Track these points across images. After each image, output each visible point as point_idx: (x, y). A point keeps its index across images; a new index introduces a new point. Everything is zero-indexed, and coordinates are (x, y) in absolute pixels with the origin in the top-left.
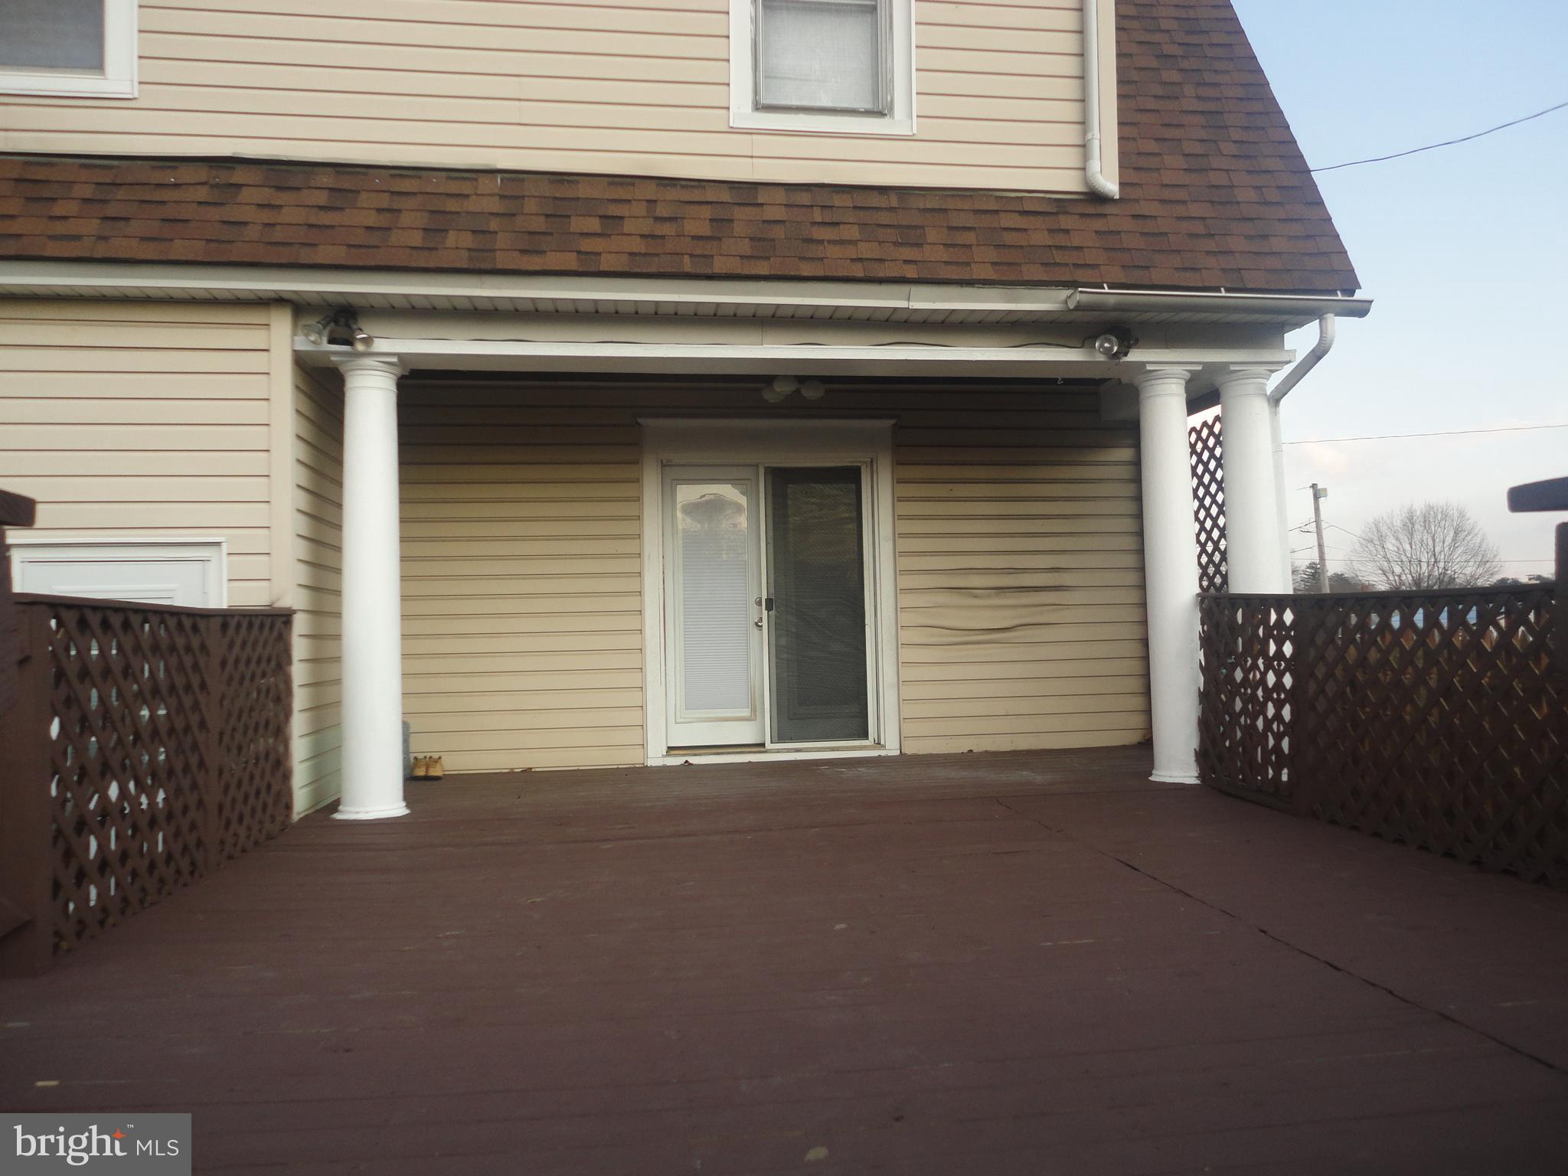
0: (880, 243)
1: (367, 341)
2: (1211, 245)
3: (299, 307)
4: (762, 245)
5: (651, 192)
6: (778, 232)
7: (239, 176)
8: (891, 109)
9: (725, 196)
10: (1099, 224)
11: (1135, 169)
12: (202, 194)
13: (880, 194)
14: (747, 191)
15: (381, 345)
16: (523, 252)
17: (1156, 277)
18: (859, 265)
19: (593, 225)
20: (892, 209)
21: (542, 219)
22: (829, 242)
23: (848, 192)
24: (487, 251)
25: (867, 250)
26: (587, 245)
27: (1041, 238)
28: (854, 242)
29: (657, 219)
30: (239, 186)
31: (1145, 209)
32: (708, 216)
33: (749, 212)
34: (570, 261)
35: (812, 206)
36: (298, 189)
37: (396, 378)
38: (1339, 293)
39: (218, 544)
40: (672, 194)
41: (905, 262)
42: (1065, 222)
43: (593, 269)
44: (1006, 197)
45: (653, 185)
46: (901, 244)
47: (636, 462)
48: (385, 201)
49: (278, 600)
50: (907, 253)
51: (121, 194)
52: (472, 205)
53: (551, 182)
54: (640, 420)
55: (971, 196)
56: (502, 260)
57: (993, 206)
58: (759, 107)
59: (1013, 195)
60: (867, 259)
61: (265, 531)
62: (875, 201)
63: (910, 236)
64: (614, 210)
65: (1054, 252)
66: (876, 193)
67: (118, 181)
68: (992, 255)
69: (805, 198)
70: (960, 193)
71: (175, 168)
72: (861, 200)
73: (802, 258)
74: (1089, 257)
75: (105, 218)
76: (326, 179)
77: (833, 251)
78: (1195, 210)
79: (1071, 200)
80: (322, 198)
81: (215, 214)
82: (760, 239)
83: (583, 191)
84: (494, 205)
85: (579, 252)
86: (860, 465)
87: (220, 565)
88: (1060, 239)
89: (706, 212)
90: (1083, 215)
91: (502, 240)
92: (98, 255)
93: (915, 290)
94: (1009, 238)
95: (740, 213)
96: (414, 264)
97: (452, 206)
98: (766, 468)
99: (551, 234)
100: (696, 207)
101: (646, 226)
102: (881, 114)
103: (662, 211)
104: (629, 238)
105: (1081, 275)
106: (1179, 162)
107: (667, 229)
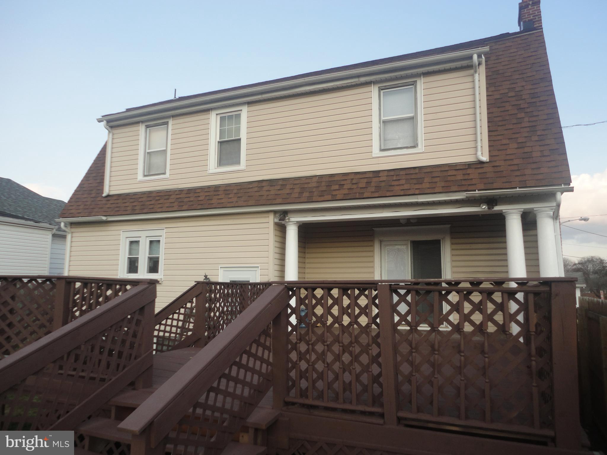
0: (410, 184)
1: (289, 219)
2: (518, 173)
3: (275, 212)
4: (378, 188)
5: (352, 177)
6: (383, 184)
7: (264, 184)
8: (418, 145)
9: (371, 175)
10: (480, 171)
11: (498, 150)
12: (256, 189)
13: (414, 169)
14: (377, 173)
15: (292, 219)
16: (320, 196)
17: (495, 185)
18: (403, 191)
19: (337, 187)
20: (416, 173)
21: (325, 187)
22: (396, 185)
23: (405, 170)
24: (312, 197)
25: (406, 187)
26: (334, 193)
27: (459, 177)
28: (403, 185)
29: (353, 184)
30: (263, 187)
31: (497, 164)
32: (366, 181)
33: (377, 179)
34: (329, 197)
35: (394, 175)
36: (275, 186)
37: (298, 226)
38: (563, 185)
39: (258, 267)
40: (358, 176)
41: (416, 189)
42: (469, 171)
43: (335, 199)
44: (452, 165)
45: (353, 174)
46: (417, 184)
47: (372, 241)
48: (291, 186)
49: (270, 280)
50: (417, 186)
51: (242, 191)
52: (310, 186)
53: (329, 177)
54: (373, 229)
55: (441, 166)
56: (314, 199)
57: (447, 169)
58: (382, 150)
59: (454, 164)
60: (405, 189)
61: (267, 264)
62: (412, 171)
63: (420, 181)
64: (342, 183)
65: (463, 181)
66: (413, 169)
67: (241, 188)
68: (443, 184)
69: (392, 173)
70: (438, 166)
71: (252, 184)
72: (408, 172)
73: (387, 191)
74: (474, 182)
75: (238, 197)
76: (280, 183)
77: (397, 188)
78: (516, 162)
79: (472, 164)
80: (279, 187)
81: (258, 194)
82: (377, 187)
83: (336, 178)
84: (315, 185)
85: (332, 195)
86: (440, 239)
87: (259, 272)
88: (466, 177)
89: (365, 180)
90: (476, 168)
91: (315, 194)
92: (236, 206)
93: (419, 196)
94: (449, 178)
95: (374, 180)
96: (295, 202)
97: (306, 186)
98: (411, 241)
99: (327, 191)
100: (363, 179)
101: (349, 186)
102: (414, 147)
103: (354, 181)
104: (345, 190)
105: (470, 188)
106: (516, 146)
107: (355, 186)
